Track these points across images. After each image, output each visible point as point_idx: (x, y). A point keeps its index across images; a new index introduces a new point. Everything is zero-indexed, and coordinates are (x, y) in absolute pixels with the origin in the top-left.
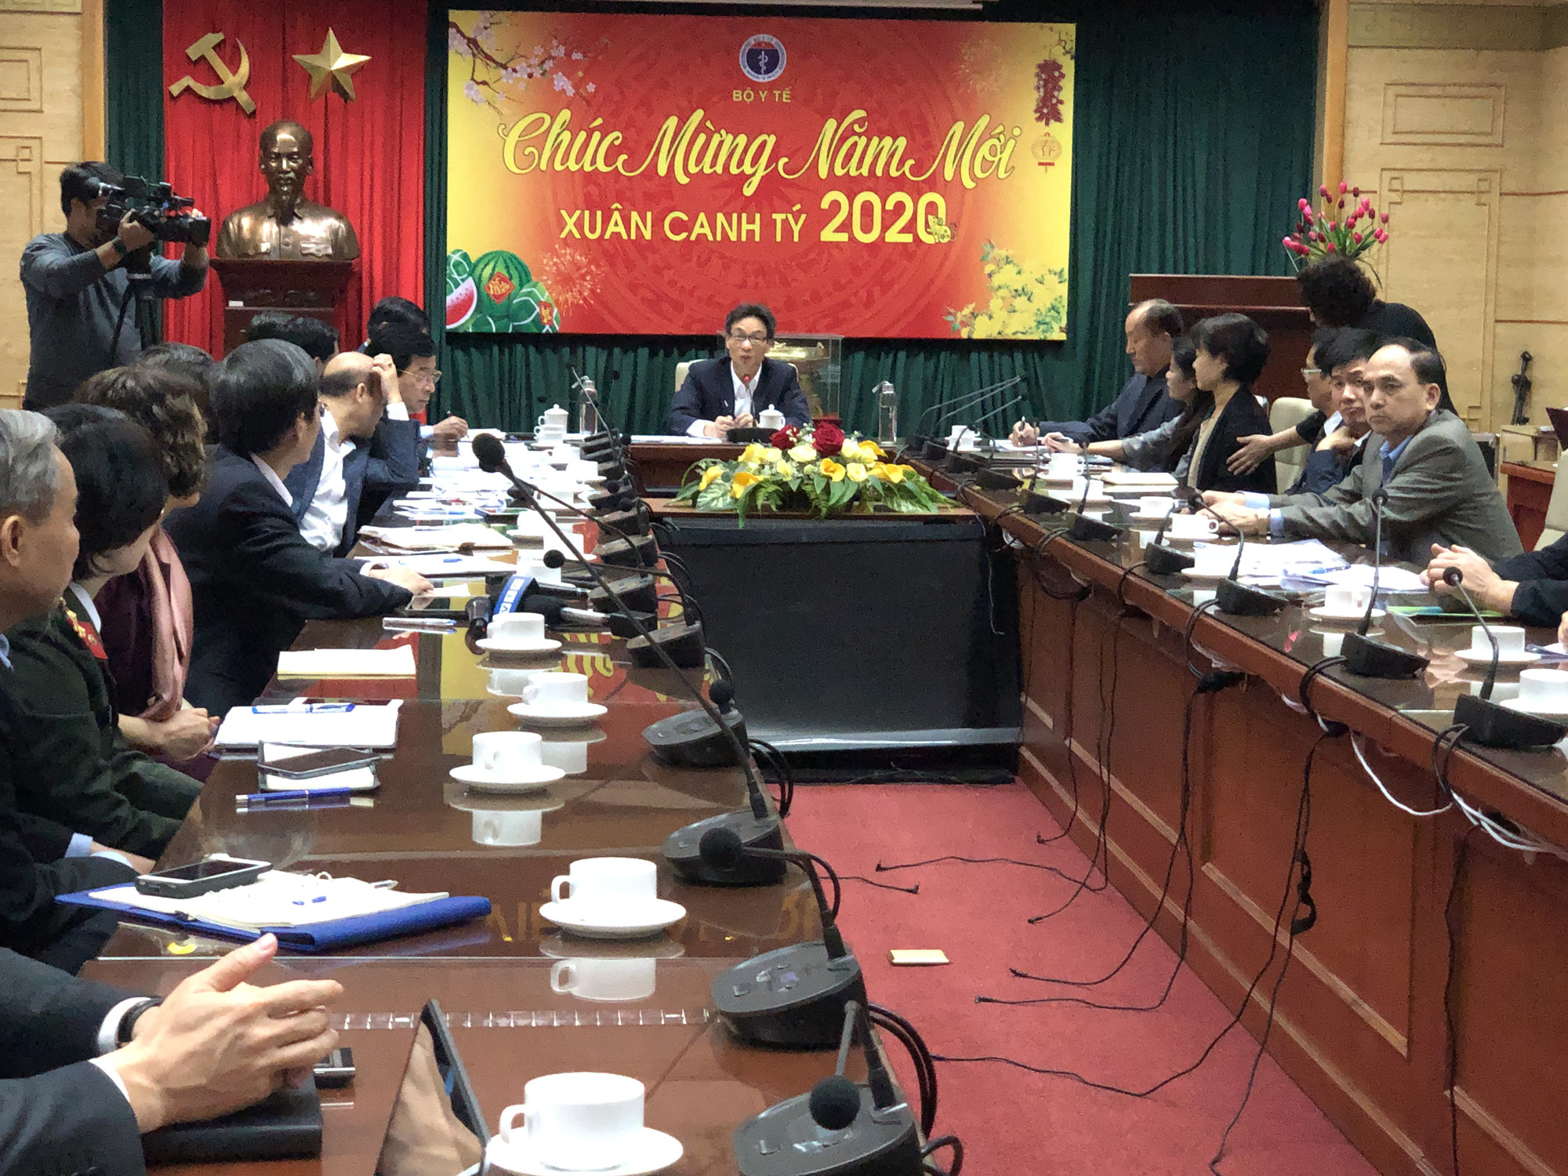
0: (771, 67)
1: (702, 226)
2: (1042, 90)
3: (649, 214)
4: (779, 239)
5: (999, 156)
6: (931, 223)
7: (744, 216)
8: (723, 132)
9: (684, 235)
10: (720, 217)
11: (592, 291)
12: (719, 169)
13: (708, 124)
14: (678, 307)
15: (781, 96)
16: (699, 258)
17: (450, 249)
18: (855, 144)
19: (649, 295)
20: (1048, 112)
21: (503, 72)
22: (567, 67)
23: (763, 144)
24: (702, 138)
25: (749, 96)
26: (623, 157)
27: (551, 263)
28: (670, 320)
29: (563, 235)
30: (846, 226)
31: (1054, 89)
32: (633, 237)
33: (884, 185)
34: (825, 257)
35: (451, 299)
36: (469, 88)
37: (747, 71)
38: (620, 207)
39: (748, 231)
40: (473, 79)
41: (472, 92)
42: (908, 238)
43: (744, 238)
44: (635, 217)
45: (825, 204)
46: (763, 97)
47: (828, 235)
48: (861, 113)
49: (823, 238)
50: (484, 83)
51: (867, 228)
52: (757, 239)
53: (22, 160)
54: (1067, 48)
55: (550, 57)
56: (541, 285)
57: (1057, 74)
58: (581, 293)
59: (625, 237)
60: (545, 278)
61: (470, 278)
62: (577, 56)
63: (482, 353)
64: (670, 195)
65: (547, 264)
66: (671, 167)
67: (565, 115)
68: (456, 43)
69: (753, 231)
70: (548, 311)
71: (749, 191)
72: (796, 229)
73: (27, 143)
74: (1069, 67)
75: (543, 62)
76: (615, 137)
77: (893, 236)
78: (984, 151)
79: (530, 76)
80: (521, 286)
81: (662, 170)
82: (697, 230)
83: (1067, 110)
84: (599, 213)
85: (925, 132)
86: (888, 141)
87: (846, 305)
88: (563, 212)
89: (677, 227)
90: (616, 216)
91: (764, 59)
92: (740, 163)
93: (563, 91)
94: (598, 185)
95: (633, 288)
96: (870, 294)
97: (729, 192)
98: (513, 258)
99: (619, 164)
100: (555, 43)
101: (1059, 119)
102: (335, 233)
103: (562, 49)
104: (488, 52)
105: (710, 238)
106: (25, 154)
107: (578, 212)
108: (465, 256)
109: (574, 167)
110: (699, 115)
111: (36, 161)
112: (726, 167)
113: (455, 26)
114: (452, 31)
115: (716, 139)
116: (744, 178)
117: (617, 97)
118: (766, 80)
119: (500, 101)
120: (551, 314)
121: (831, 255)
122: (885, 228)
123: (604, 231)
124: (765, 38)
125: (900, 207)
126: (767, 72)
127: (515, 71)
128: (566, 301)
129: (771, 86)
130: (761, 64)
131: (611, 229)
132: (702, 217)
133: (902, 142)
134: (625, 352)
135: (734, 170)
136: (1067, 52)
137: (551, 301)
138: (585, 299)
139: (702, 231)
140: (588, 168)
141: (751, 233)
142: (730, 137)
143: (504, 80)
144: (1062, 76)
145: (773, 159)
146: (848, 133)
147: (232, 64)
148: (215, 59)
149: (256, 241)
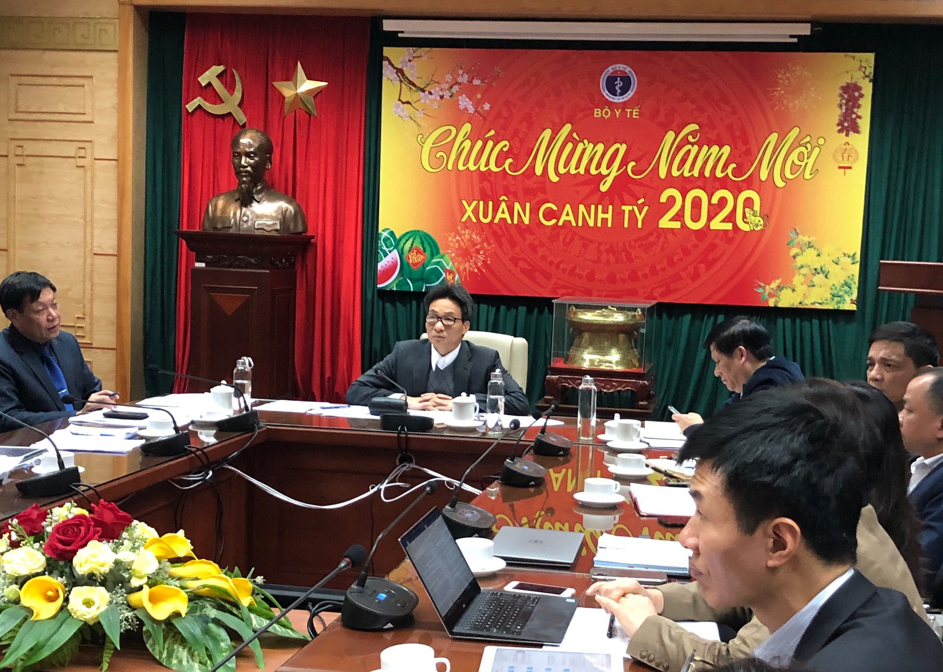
0: (624, 91)
1: (567, 215)
2: (844, 107)
3: (528, 205)
4: (626, 225)
5: (805, 161)
6: (747, 215)
7: (600, 207)
8: (586, 141)
9: (554, 221)
10: (582, 208)
11: (484, 262)
12: (582, 171)
13: (575, 135)
14: (548, 277)
15: (631, 113)
16: (564, 239)
17: (381, 228)
18: (689, 151)
19: (526, 266)
20: (848, 125)
21: (422, 94)
22: (469, 91)
23: (617, 151)
24: (570, 146)
25: (606, 113)
26: (510, 160)
27: (454, 240)
28: (541, 286)
29: (464, 220)
30: (679, 216)
31: (854, 106)
32: (515, 222)
33: (710, 184)
34: (662, 239)
35: (382, 265)
36: (397, 106)
37: (606, 93)
38: (506, 199)
39: (602, 219)
40: (399, 100)
41: (399, 110)
42: (729, 226)
43: (599, 225)
44: (517, 206)
45: (663, 199)
46: (618, 114)
47: (665, 223)
48: (694, 127)
49: (660, 226)
50: (408, 103)
51: (696, 218)
52: (609, 225)
53: (79, 157)
54: (867, 73)
55: (457, 83)
56: (447, 256)
57: (857, 94)
58: (476, 264)
59: (509, 221)
60: (450, 251)
61: (395, 250)
62: (476, 82)
63: (404, 305)
64: (543, 190)
65: (452, 241)
66: (545, 169)
67: (467, 127)
68: (388, 72)
69: (607, 219)
70: (451, 276)
71: (604, 188)
72: (640, 218)
73: (82, 145)
74: (867, 89)
75: (451, 87)
76: (504, 145)
77: (717, 224)
78: (794, 156)
79: (442, 97)
80: (432, 256)
81: (539, 171)
82: (564, 218)
83: (865, 124)
84: (490, 203)
85: (746, 141)
86: (715, 149)
87: (677, 277)
88: (464, 202)
89: (549, 215)
90: (503, 206)
91: (619, 84)
92: (598, 166)
93: (466, 109)
94: (491, 182)
95: (515, 261)
96: (696, 269)
97: (588, 188)
98: (427, 236)
99: (506, 166)
100: (461, 72)
101: (857, 131)
102: (284, 213)
103: (466, 76)
104: (411, 79)
105: (574, 224)
106: (82, 153)
107: (475, 203)
108: (392, 234)
109: (472, 168)
110: (567, 128)
111: (88, 159)
112: (587, 170)
113: (388, 59)
114: (385, 63)
115: (580, 147)
116: (601, 177)
117: (505, 115)
118: (621, 101)
119: (419, 116)
120: (453, 278)
121: (665, 238)
122: (710, 218)
123: (494, 218)
124: (620, 67)
125: (723, 202)
126: (621, 94)
127: (430, 93)
128: (465, 269)
129: (624, 105)
130: (617, 88)
131: (499, 215)
132: (568, 207)
133: (727, 150)
134: (509, 309)
135: (593, 171)
136: (867, 76)
137: (455, 270)
138: (478, 268)
139: (567, 218)
140: (483, 169)
141: (604, 221)
142: (591, 145)
143: (422, 101)
144: (861, 96)
145: (624, 163)
146: (685, 141)
147: (231, 88)
148: (218, 85)
149: (224, 218)
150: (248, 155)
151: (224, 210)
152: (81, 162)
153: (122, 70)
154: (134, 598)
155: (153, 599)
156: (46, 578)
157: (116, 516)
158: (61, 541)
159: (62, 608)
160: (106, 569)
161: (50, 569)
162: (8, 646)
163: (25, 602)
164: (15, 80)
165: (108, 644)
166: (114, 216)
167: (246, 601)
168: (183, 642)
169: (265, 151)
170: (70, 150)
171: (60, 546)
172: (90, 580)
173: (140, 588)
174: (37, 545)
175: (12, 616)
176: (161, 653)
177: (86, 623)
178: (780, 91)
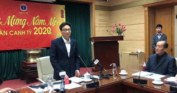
3: (7, 31)
4: (28, 34)
7: (22, 31)
8: (18, 18)
9: (13, 34)
10: (19, 31)
14: (13, 46)
15: (27, 13)
16: (15, 38)
19: (7, 44)
20: (62, 17)
23: (24, 20)
24: (15, 19)
25: (22, 13)
26: (1, 22)
28: (11, 48)
30: (37, 32)
31: (63, 14)
32: (4, 35)
33: (42, 26)
37: (21, 9)
38: (1, 30)
42: (46, 34)
43: (22, 34)
45: (34, 29)
48: (38, 16)
49: (34, 34)
51: (40, 32)
64: (10, 28)
66: (10, 24)
71: (23, 27)
86: (42, 20)
105: (17, 35)
110: (14, 16)
118: (24, 11)
121: (36, 36)
122: (43, 32)
124: (24, 4)
125: (45, 29)
135: (20, 24)
136: (64, 9)
145: (26, 23)
146: (37, 19)
178: (52, 11)
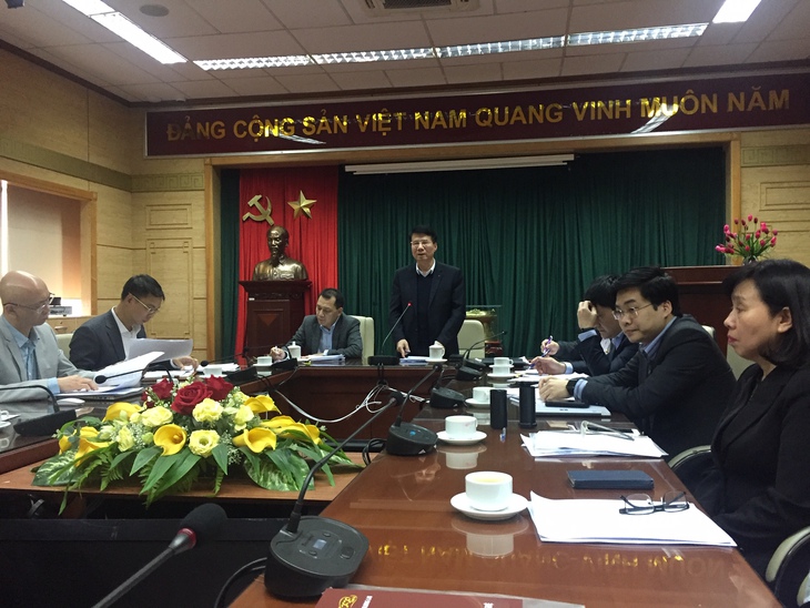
53: (185, 247)
73: (186, 241)
102: (296, 269)
106: (186, 245)
111: (190, 248)
147: (265, 207)
148: (258, 206)
149: (264, 274)
150: (276, 239)
151: (264, 270)
152: (186, 250)
153: (207, 200)
154: (237, 440)
155: (252, 439)
156: (173, 425)
157: (223, 385)
158: (183, 400)
159: (186, 446)
160: (217, 417)
161: (176, 420)
162: (146, 477)
163: (158, 443)
164: (149, 208)
165: (219, 473)
166: (204, 277)
167: (316, 441)
168: (274, 468)
169: (284, 237)
170: (180, 243)
171: (183, 403)
172: (206, 425)
173: (241, 432)
174: (166, 405)
175: (148, 454)
176: (259, 478)
177: (202, 457)
